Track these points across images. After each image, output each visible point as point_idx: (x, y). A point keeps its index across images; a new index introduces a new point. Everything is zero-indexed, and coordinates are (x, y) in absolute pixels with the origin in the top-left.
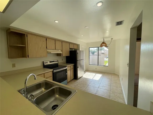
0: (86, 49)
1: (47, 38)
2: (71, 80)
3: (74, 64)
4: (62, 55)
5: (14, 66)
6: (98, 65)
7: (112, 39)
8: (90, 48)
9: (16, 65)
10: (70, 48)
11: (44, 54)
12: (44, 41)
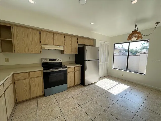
0: (108, 46)
1: (40, 31)
2: (75, 86)
3: (81, 65)
4: (65, 53)
5: (7, 60)
6: (127, 70)
7: (158, 23)
8: (115, 45)
9: (9, 60)
10: (79, 44)
11: (37, 50)
12: (36, 35)
